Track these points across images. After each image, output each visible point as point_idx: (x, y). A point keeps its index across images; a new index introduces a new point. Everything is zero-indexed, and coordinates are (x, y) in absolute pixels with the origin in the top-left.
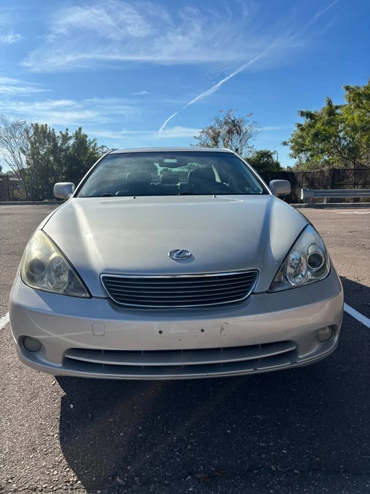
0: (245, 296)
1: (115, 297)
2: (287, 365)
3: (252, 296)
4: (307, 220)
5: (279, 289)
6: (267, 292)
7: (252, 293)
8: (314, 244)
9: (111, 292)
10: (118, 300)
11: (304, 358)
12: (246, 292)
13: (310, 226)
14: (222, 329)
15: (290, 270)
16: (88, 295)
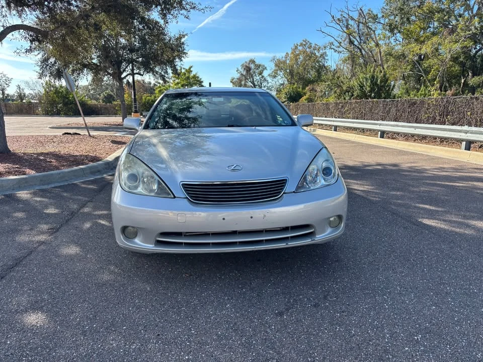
0: (278, 195)
1: (191, 197)
2: (307, 241)
3: (284, 195)
4: (323, 144)
5: (302, 191)
6: (294, 192)
7: (284, 193)
8: (327, 160)
9: (188, 194)
10: (193, 199)
11: (320, 238)
12: (280, 192)
13: (324, 149)
14: (265, 216)
15: (309, 178)
16: (172, 196)
